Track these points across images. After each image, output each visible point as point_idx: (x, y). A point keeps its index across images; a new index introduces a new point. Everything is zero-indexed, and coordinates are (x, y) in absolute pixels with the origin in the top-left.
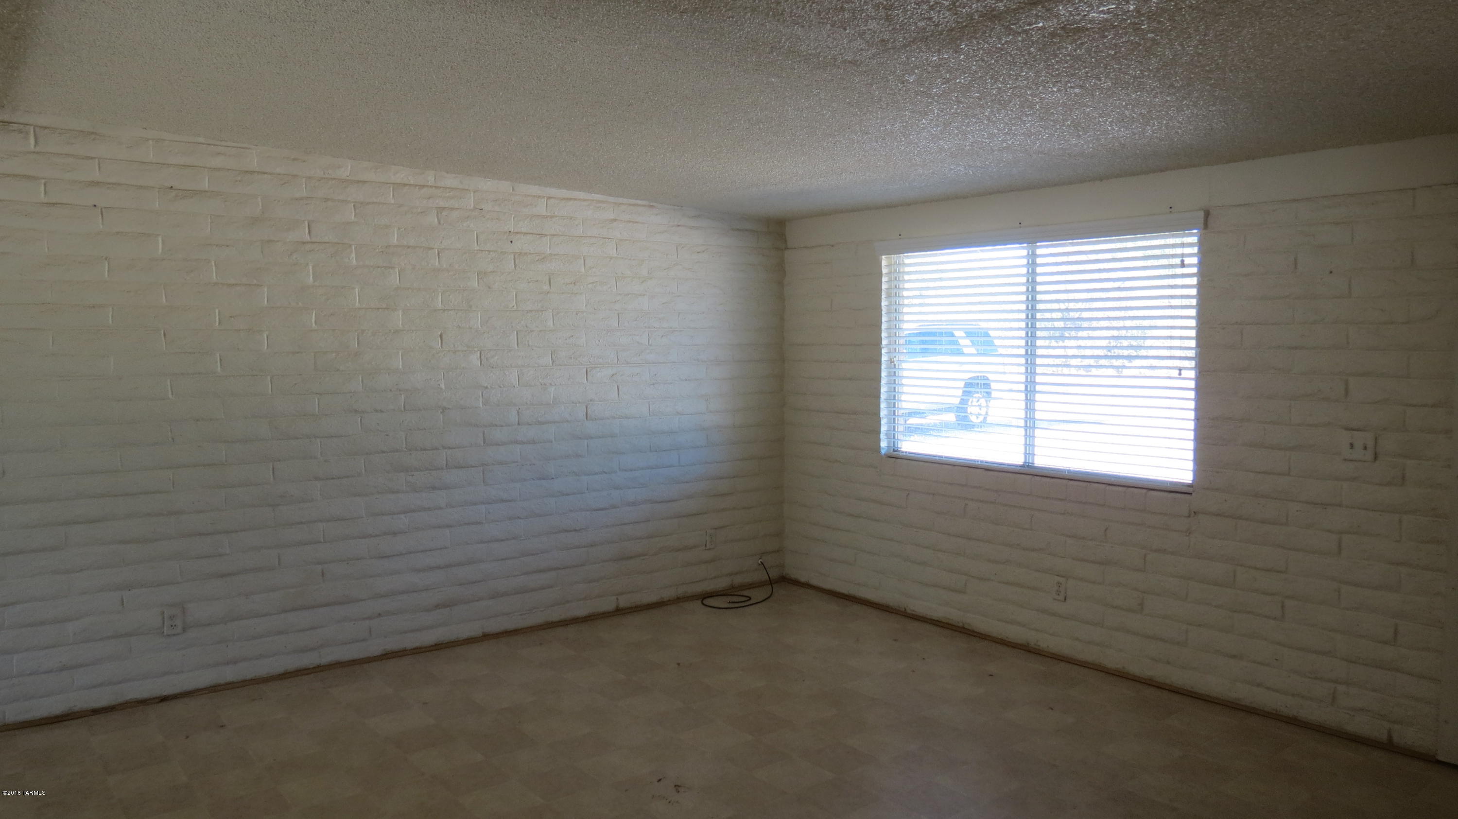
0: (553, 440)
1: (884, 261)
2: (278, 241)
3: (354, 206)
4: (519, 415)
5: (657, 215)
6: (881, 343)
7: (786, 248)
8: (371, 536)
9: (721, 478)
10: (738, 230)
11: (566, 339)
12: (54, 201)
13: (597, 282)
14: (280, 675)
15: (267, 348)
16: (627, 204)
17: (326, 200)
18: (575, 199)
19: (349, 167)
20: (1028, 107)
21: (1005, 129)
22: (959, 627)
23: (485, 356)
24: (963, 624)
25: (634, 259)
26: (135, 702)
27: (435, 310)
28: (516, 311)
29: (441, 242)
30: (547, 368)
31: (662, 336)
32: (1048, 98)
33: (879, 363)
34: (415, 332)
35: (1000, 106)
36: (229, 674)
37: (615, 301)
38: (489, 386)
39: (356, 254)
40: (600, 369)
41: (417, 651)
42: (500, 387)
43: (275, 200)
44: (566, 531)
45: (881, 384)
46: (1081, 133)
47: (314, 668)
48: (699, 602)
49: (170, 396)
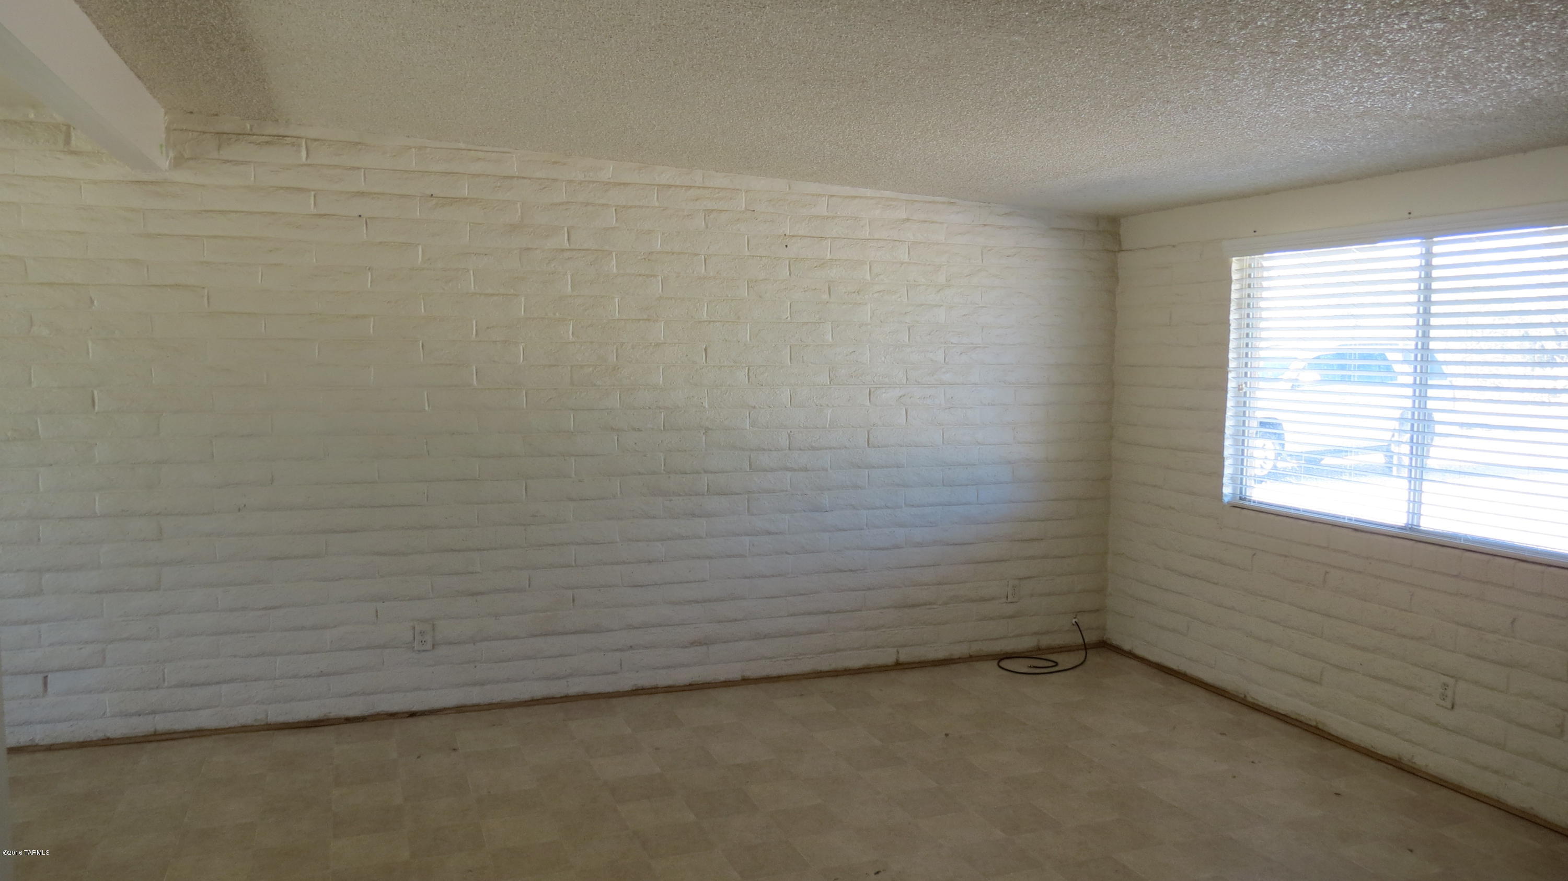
0: (829, 468)
1: (1235, 264)
2: (536, 249)
3: (616, 210)
4: (790, 438)
5: (958, 213)
6: (1228, 366)
7: (1121, 250)
8: (624, 563)
9: (1030, 520)
10: (1058, 229)
11: (847, 355)
12: (322, 212)
13: (884, 290)
14: (526, 701)
15: (523, 360)
16: (921, 201)
17: (587, 204)
18: (861, 197)
19: (611, 168)
20: (1375, 54)
21: (1353, 87)
22: (1311, 726)
23: (753, 373)
24: (1317, 723)
25: (929, 265)
26: (385, 714)
27: (700, 322)
28: (789, 323)
29: (708, 248)
30: (824, 387)
31: (961, 354)
32: (1399, 40)
33: (1225, 390)
34: (677, 345)
35: (1335, 55)
36: (476, 696)
37: (906, 313)
38: (757, 406)
39: (616, 261)
40: (886, 390)
41: (670, 690)
42: (770, 407)
43: (534, 206)
44: (841, 571)
45: (1227, 416)
46: (1468, 87)
47: (561, 697)
48: (995, 662)
49: (427, 408)
